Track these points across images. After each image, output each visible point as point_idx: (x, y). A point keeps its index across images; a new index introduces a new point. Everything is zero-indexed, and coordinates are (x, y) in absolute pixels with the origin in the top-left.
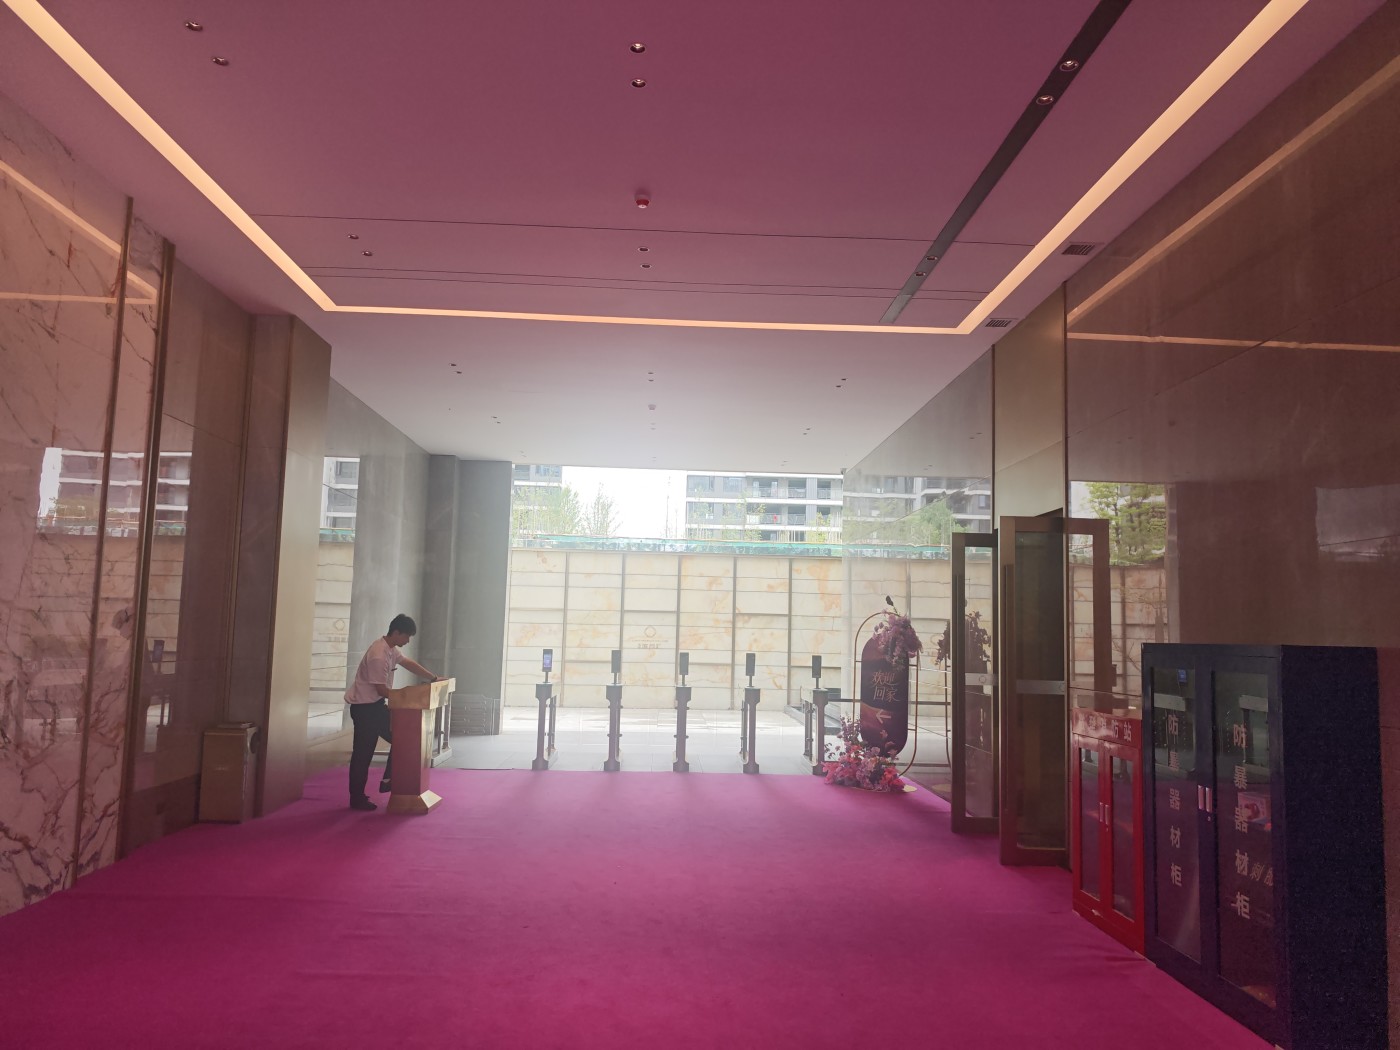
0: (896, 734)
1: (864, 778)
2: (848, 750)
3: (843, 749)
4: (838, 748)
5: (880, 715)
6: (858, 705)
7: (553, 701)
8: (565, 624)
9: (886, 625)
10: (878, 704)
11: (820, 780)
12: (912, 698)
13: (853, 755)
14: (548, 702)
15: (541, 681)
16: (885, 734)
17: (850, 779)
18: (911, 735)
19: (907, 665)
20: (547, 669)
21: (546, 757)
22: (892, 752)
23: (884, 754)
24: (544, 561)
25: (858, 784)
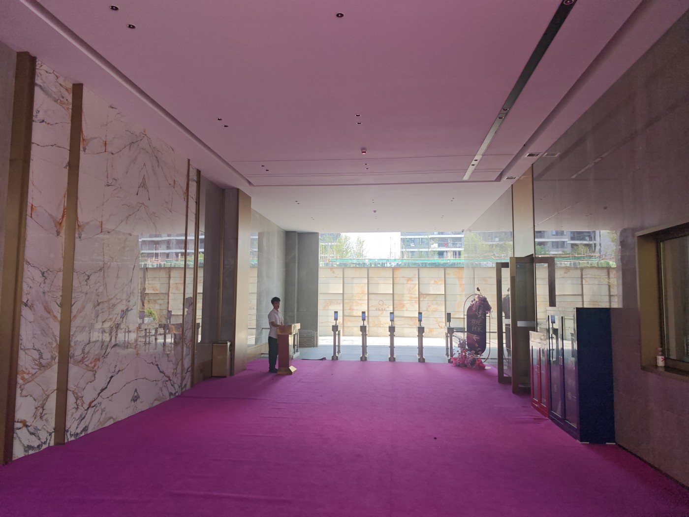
0: (482, 345)
1: (468, 363)
2: (462, 352)
3: (460, 352)
4: (458, 351)
5: (475, 337)
6: (466, 333)
7: (339, 332)
8: (343, 300)
9: (477, 300)
10: (473, 333)
11: (450, 364)
12: (488, 330)
13: (464, 354)
14: (337, 333)
15: (334, 324)
16: (477, 345)
17: (462, 364)
18: (488, 346)
19: (485, 316)
20: (336, 319)
21: (337, 354)
22: (480, 352)
23: (477, 353)
24: (334, 272)
25: (466, 366)
